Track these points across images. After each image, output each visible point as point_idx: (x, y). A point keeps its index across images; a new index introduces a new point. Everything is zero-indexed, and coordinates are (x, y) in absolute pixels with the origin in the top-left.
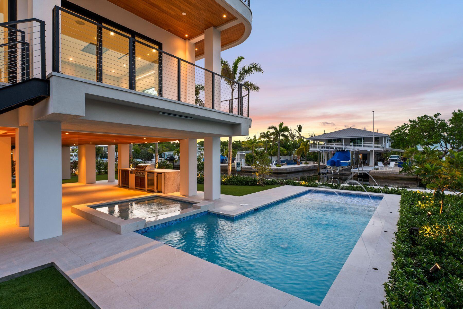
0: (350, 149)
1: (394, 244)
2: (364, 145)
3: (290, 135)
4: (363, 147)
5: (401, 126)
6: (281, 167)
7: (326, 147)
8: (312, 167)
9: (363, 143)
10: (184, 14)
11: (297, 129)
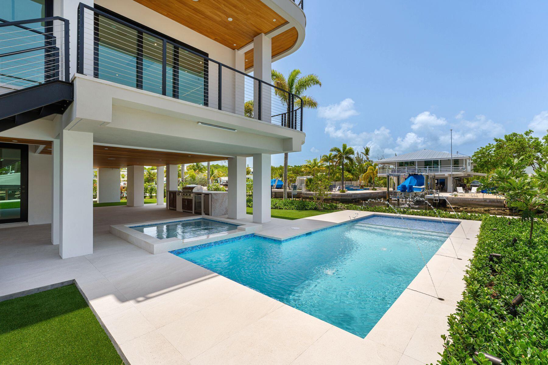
0: (424, 173)
1: (467, 272)
2: (442, 169)
3: (357, 159)
4: (440, 171)
5: (484, 147)
6: (345, 193)
7: (396, 171)
8: (381, 193)
9: (439, 166)
10: (230, 19)
11: (365, 153)
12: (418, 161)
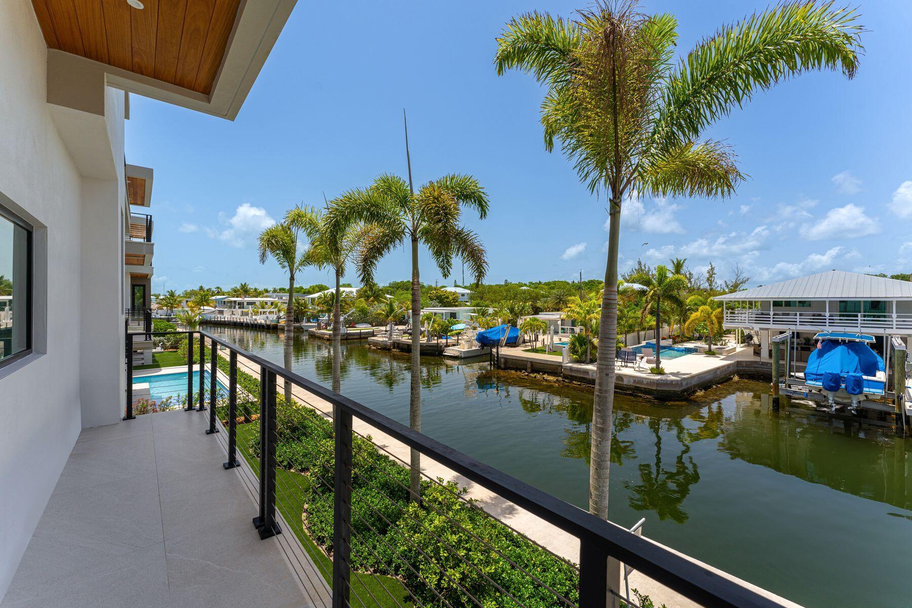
2: (902, 321)
4: (897, 325)
7: (771, 320)
9: (894, 315)
12: (897, 301)
